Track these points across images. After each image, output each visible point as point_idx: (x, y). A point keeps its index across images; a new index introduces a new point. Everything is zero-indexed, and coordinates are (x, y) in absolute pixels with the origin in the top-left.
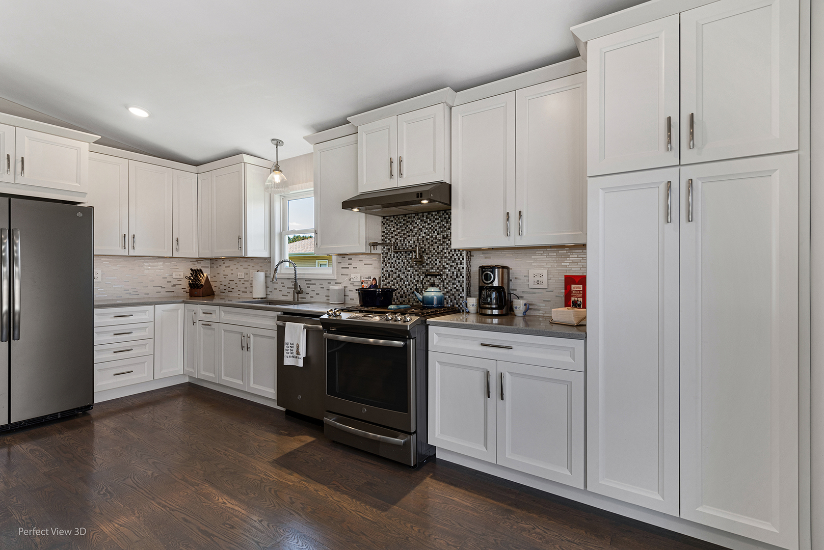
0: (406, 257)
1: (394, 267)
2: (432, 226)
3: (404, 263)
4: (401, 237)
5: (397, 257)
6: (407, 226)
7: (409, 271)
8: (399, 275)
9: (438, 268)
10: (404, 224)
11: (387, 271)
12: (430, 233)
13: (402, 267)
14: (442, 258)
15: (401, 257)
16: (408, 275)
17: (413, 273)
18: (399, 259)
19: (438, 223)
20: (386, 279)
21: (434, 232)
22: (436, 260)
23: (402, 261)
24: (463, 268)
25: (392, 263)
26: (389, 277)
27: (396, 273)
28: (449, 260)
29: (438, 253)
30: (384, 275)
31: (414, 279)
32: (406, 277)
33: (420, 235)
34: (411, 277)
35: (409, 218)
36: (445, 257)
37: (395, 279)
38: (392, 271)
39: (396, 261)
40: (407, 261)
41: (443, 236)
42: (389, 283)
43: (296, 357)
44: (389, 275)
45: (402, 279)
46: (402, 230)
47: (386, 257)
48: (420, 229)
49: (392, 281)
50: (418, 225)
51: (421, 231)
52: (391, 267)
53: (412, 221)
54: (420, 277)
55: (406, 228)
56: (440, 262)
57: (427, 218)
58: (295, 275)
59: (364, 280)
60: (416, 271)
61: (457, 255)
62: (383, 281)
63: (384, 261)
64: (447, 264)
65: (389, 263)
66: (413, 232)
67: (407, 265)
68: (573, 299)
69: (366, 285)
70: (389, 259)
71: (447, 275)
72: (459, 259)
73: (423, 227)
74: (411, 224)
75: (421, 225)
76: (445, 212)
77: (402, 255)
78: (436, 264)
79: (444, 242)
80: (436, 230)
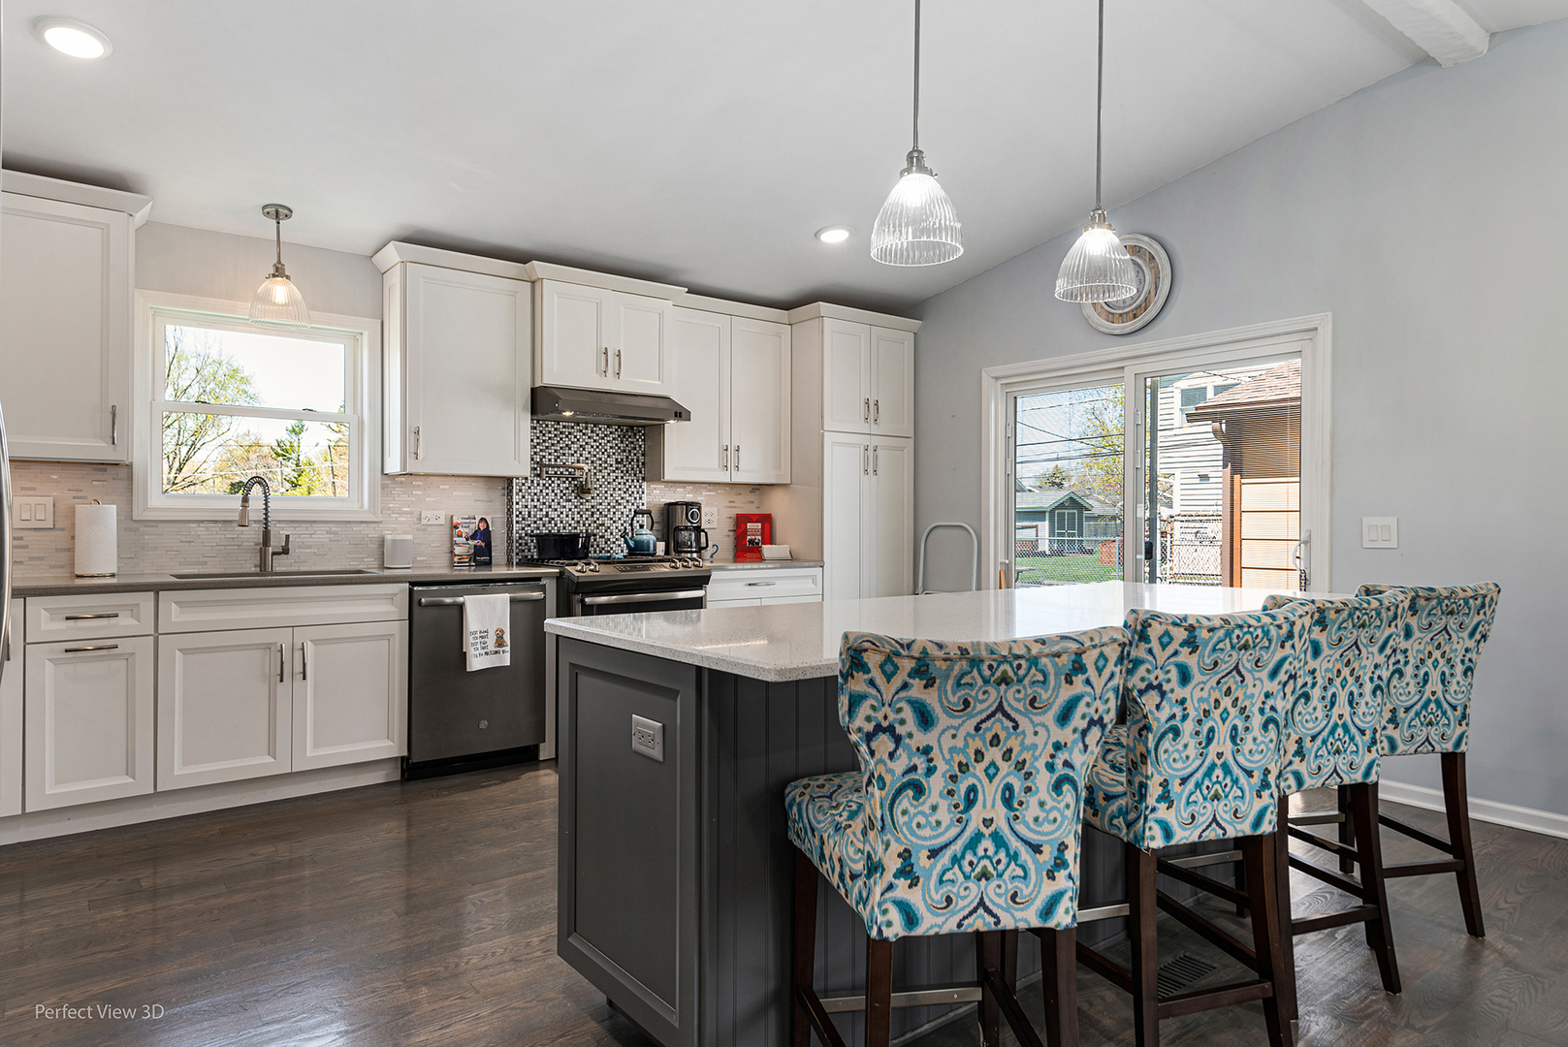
0: (559, 485)
1: (538, 500)
2: (600, 444)
3: (556, 494)
4: (550, 454)
5: (544, 485)
6: (561, 439)
7: (564, 507)
8: (547, 513)
9: (609, 504)
10: (556, 436)
11: (526, 507)
12: (598, 453)
13: (553, 500)
14: (614, 489)
15: (550, 485)
16: (562, 513)
17: (570, 510)
18: (547, 488)
19: (609, 441)
20: (523, 519)
21: (603, 453)
22: (606, 492)
23: (553, 491)
24: (643, 504)
25: (535, 494)
26: (529, 516)
27: (541, 510)
28: (625, 492)
29: (609, 483)
30: (520, 513)
31: (573, 519)
32: (559, 516)
33: (581, 455)
34: (567, 516)
35: (564, 427)
36: (620, 489)
37: (541, 519)
38: (535, 507)
39: (541, 491)
40: (561, 491)
41: (617, 459)
42: (529, 525)
43: (496, 652)
44: (529, 513)
45: (553, 519)
46: (553, 445)
47: (523, 484)
48: (581, 446)
49: (535, 522)
50: (578, 440)
51: (584, 449)
52: (533, 500)
53: (570, 433)
54: (581, 516)
55: (558, 442)
56: (611, 495)
57: (592, 432)
58: (266, 514)
59: (460, 521)
60: (576, 507)
61: (635, 487)
62: (517, 522)
63: (520, 490)
64: (622, 498)
65: (529, 494)
66: (570, 449)
67: (561, 497)
68: (748, 537)
69: (467, 530)
70: (529, 488)
71: (622, 513)
72: (638, 493)
73: (587, 443)
74: (567, 436)
75: (584, 440)
76: (619, 427)
77: (553, 482)
78: (606, 498)
79: (617, 468)
80: (606, 450)
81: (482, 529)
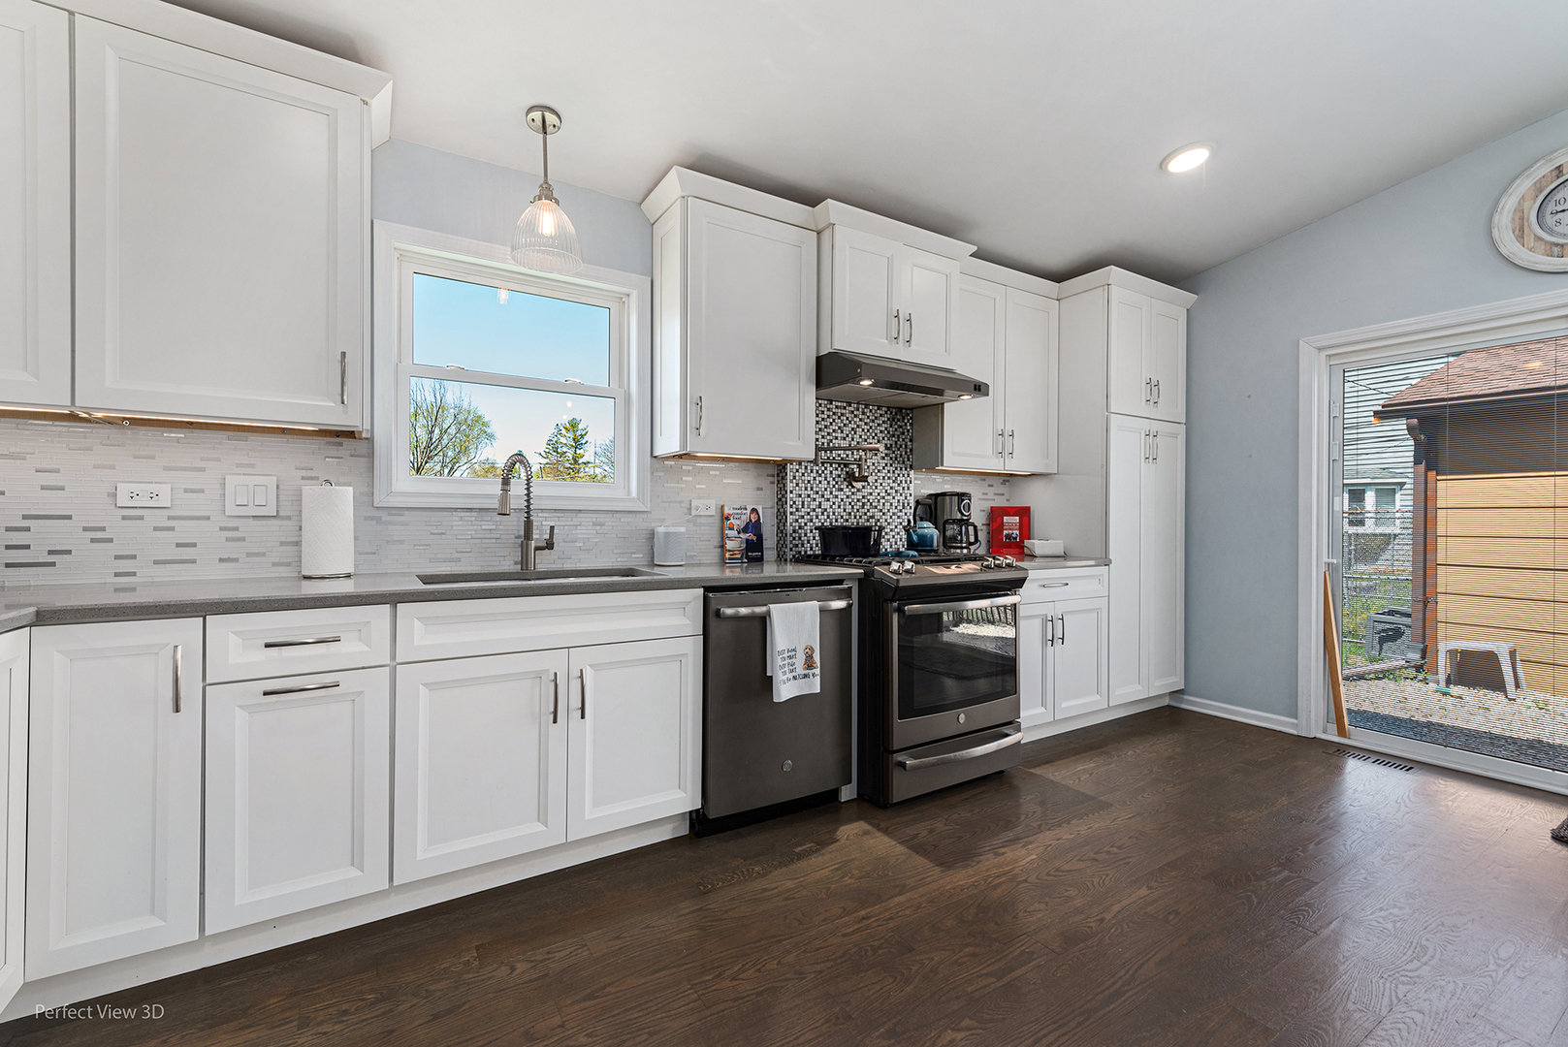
0: (831, 473)
1: (812, 489)
2: (871, 427)
3: (829, 483)
4: (823, 437)
5: (817, 471)
6: (834, 420)
7: (836, 497)
8: (820, 503)
9: (879, 494)
10: (829, 416)
11: (800, 496)
12: (868, 437)
13: (826, 489)
14: (884, 478)
15: (823, 472)
16: (834, 503)
17: (842, 500)
18: (820, 475)
19: (879, 425)
20: (797, 510)
21: (873, 438)
22: (876, 481)
23: (826, 479)
24: (911, 495)
25: (809, 482)
26: (803, 507)
27: (814, 500)
28: (894, 482)
29: (879, 471)
30: (794, 503)
31: (845, 510)
32: (831, 507)
33: (853, 439)
34: (839, 507)
35: (837, 407)
36: (889, 478)
37: (814, 510)
38: (809, 496)
39: (815, 479)
40: (834, 479)
41: (886, 445)
42: (803, 517)
43: (806, 676)
44: (803, 502)
45: (826, 510)
46: (826, 427)
47: (797, 471)
48: (853, 429)
49: (809, 514)
50: (850, 422)
51: (855, 433)
52: (806, 489)
53: (842, 414)
54: (853, 507)
55: (831, 423)
56: (881, 484)
57: (863, 413)
58: (528, 501)
59: (731, 512)
60: (848, 497)
61: (904, 475)
62: (791, 513)
63: (794, 478)
64: (891, 488)
65: (803, 481)
66: (842, 432)
67: (834, 486)
68: (1005, 532)
69: (738, 522)
70: (803, 474)
71: (891, 504)
72: (906, 482)
73: (858, 426)
74: (839, 418)
75: (855, 422)
76: (889, 408)
77: (826, 468)
78: (876, 487)
79: (886, 455)
80: (876, 434)
81: (753, 521)
